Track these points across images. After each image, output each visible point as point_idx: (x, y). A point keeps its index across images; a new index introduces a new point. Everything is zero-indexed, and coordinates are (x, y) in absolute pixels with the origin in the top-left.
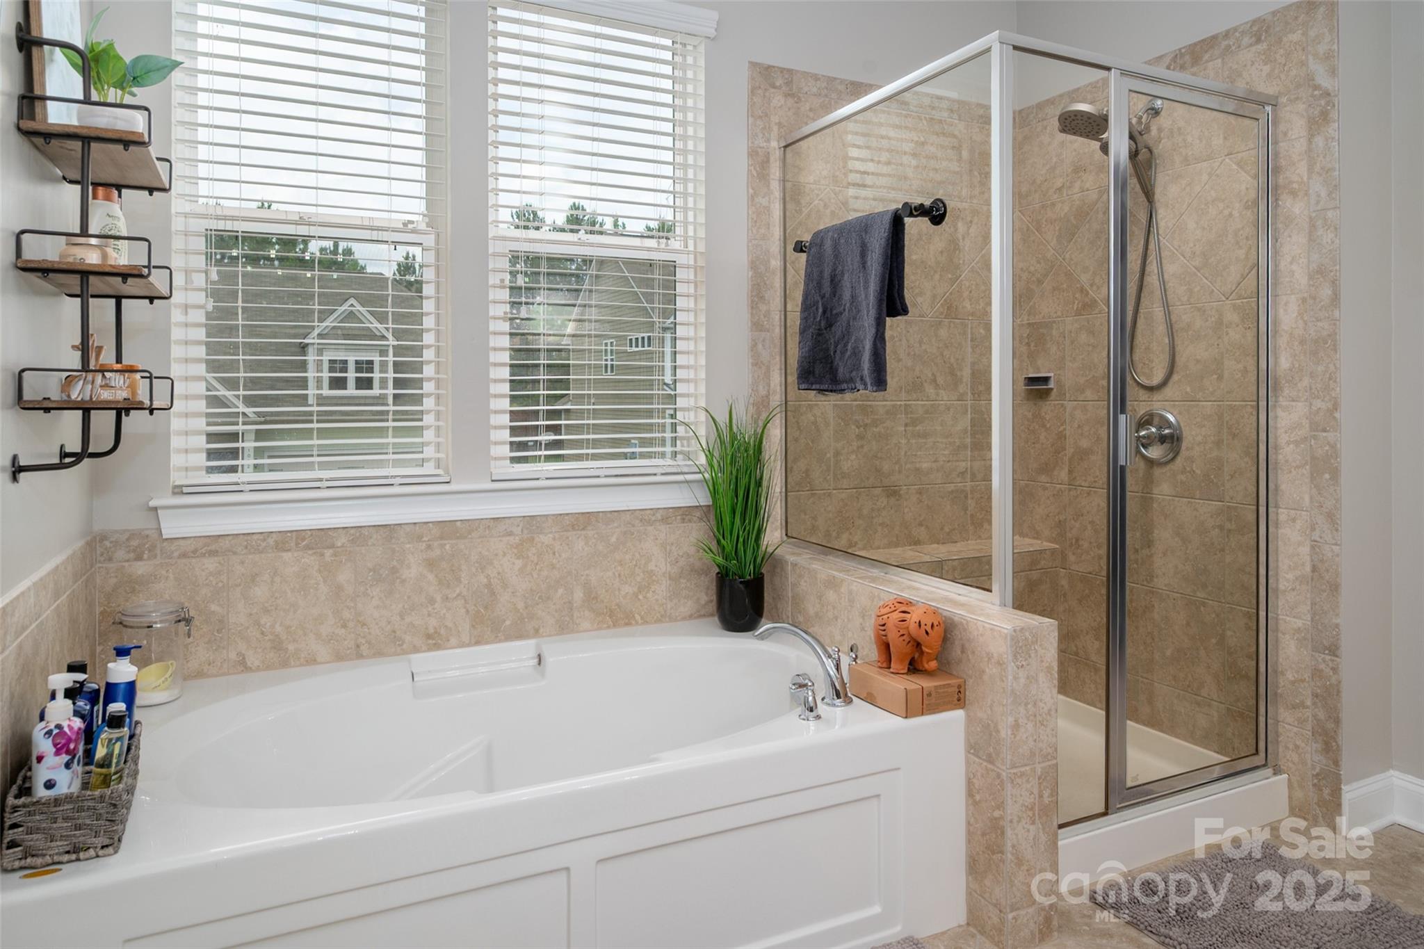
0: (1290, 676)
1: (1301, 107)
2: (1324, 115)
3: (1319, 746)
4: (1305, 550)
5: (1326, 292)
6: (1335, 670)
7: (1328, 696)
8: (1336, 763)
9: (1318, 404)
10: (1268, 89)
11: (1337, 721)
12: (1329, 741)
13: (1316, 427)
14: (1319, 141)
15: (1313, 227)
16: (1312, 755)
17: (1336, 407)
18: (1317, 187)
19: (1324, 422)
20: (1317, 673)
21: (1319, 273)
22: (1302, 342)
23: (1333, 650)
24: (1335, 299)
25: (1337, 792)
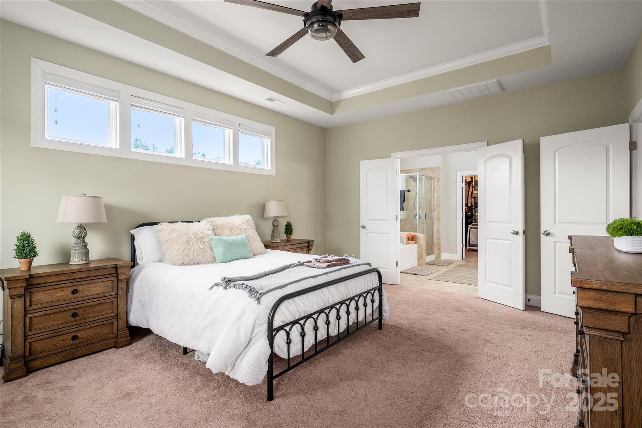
0: (435, 243)
1: (436, 179)
2: (439, 180)
3: (438, 250)
4: (437, 229)
5: (439, 200)
6: (440, 242)
7: (439, 245)
8: (440, 252)
9: (438, 212)
10: (433, 176)
11: (440, 247)
12: (439, 249)
13: (438, 215)
14: (438, 183)
15: (438, 193)
16: (437, 251)
17: (440, 212)
18: (438, 188)
19: (439, 214)
20: (438, 242)
21: (438, 198)
22: (436, 205)
23: (440, 239)
24: (440, 201)
25: (440, 255)
